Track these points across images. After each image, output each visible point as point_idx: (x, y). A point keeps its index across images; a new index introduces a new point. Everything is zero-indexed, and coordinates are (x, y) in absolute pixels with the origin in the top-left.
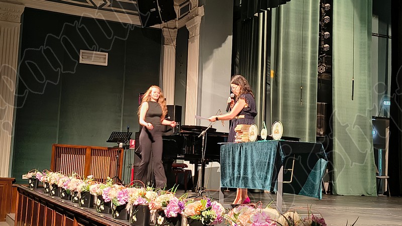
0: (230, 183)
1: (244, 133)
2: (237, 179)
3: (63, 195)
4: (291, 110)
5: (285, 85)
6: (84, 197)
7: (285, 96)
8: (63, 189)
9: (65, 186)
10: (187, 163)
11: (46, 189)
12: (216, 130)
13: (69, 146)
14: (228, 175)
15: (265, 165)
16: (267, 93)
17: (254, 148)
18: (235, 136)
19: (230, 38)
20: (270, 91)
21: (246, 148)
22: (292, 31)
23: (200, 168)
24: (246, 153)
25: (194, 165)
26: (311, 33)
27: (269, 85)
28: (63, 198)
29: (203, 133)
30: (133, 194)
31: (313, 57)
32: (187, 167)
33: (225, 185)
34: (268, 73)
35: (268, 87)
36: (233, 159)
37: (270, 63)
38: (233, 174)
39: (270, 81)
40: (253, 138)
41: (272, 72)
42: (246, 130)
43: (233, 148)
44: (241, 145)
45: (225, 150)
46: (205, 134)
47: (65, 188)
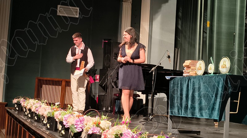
0: (178, 111)
1: (192, 67)
2: (185, 108)
3: (36, 118)
5: (219, 33)
6: (49, 122)
7: (218, 41)
8: (36, 113)
9: (37, 111)
10: (140, 93)
11: (25, 112)
12: (163, 67)
13: (49, 78)
14: (176, 105)
15: (212, 97)
16: (204, 39)
17: (201, 80)
18: (183, 71)
20: (206, 38)
21: (193, 81)
23: (150, 97)
24: (193, 86)
25: (145, 95)
27: (206, 33)
28: (36, 121)
29: (153, 69)
30: (88, 123)
32: (139, 96)
33: (174, 113)
34: (205, 24)
35: (205, 35)
36: (182, 90)
37: (207, 16)
38: (181, 105)
39: (206, 30)
40: (200, 73)
41: (208, 23)
42: (194, 65)
43: (181, 81)
44: (189, 78)
45: (174, 83)
46: (155, 70)
47: (37, 112)
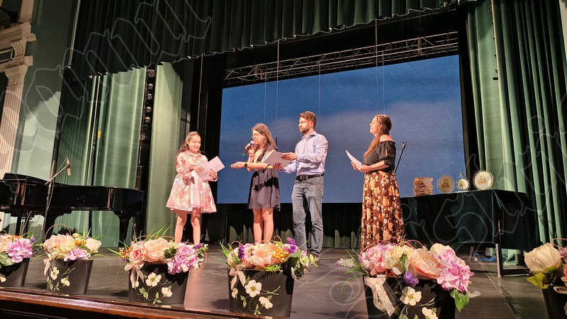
4: (114, 170)
5: (111, 146)
19: (59, 94)
22: (121, 99)
25: (16, 217)
26: (137, 105)
31: (137, 126)
37: (98, 124)
41: (99, 133)
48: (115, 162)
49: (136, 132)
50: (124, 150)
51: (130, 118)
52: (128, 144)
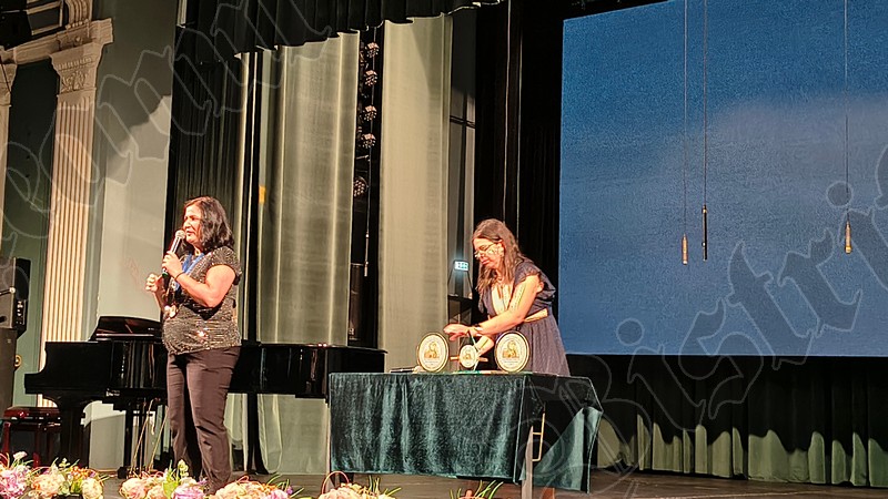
0: (367, 462)
2: (388, 453)
5: (288, 222)
14: (356, 444)
15: (485, 425)
19: (167, 103)
26: (341, 106)
31: (344, 162)
38: (376, 444)
40: (435, 365)
41: (262, 190)
48: (299, 260)
49: (344, 177)
50: (319, 227)
51: (328, 143)
52: (326, 210)
